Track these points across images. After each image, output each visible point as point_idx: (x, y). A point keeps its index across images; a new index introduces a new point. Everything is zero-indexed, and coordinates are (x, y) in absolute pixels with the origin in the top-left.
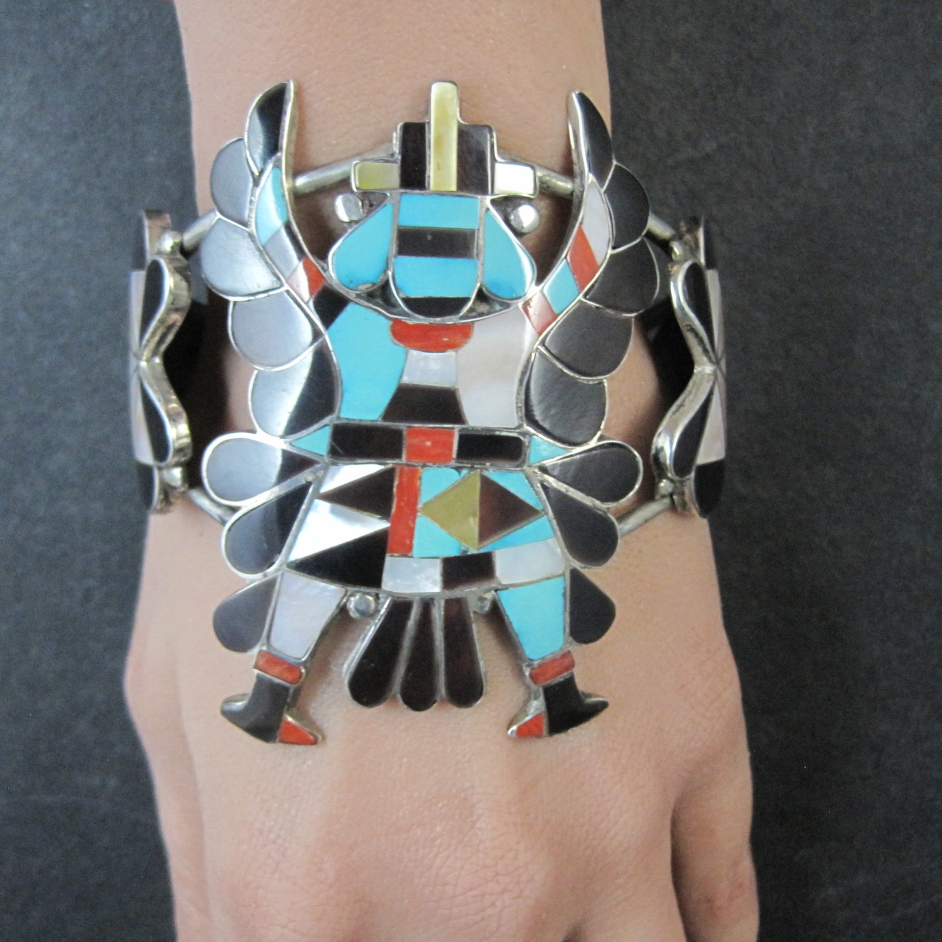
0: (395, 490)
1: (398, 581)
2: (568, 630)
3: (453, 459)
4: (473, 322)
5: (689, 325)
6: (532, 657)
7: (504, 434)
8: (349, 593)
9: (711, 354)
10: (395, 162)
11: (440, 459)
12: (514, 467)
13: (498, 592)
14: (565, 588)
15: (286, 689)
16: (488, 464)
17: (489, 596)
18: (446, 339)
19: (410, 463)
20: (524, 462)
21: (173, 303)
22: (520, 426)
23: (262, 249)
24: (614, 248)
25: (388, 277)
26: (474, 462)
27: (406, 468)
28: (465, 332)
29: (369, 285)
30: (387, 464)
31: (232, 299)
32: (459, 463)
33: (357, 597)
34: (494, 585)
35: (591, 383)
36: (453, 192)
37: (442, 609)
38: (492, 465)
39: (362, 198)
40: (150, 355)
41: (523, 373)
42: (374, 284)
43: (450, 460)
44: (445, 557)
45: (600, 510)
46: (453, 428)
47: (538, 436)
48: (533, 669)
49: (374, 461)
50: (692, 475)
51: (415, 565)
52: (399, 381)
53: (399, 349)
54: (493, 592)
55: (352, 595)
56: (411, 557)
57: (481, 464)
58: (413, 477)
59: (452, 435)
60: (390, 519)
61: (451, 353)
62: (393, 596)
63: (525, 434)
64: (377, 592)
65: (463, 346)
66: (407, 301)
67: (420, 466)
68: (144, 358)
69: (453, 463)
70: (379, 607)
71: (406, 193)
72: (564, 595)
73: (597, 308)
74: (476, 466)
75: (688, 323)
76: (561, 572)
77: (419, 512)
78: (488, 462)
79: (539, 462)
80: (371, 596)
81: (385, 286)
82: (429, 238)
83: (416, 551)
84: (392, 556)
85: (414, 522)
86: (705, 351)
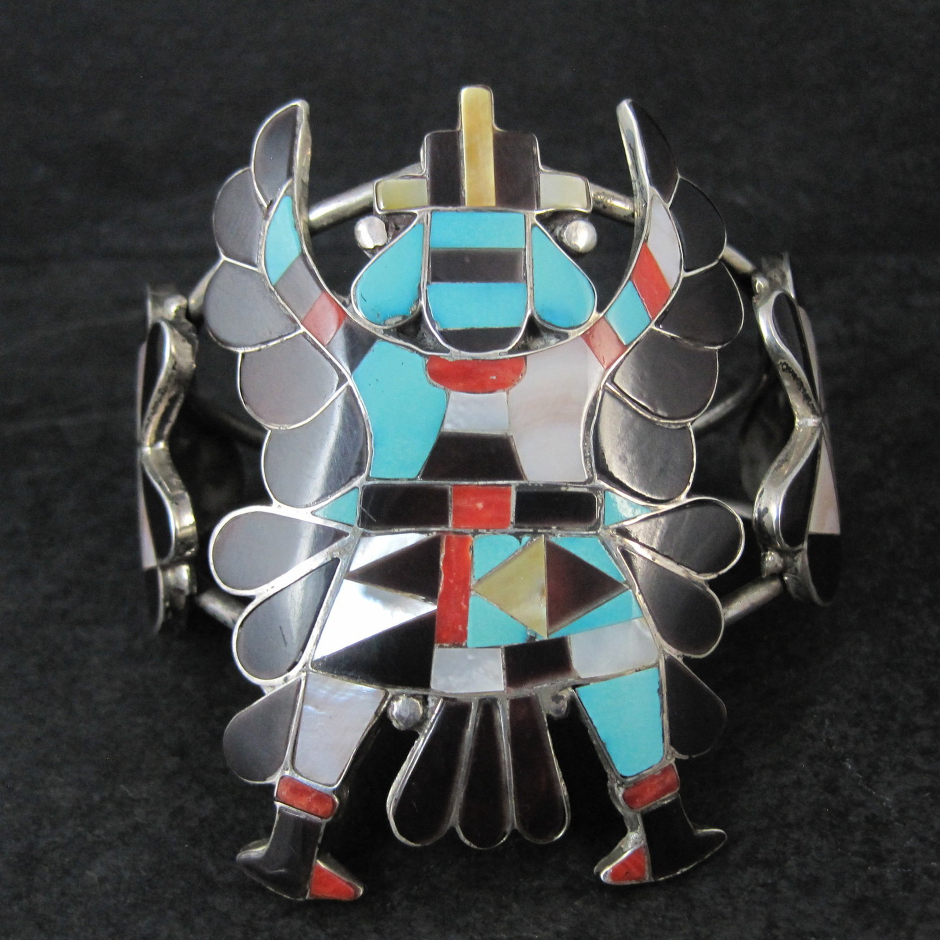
0: (441, 564)
1: (451, 678)
2: (667, 737)
3: (512, 523)
4: (525, 357)
5: (785, 364)
6: (624, 774)
7: (571, 489)
8: (389, 696)
9: (813, 402)
10: (422, 177)
11: (496, 523)
12: (587, 531)
13: (576, 689)
14: (660, 683)
15: (317, 826)
16: (554, 528)
17: (567, 694)
18: (494, 378)
19: (458, 530)
20: (598, 523)
21: (174, 368)
22: (590, 480)
23: (273, 289)
24: (687, 270)
25: (421, 308)
26: (538, 525)
27: (454, 536)
28: (516, 368)
29: (399, 319)
30: (432, 532)
31: (240, 351)
32: (519, 527)
33: (400, 702)
34: (570, 680)
35: (673, 427)
36: (493, 207)
37: (508, 712)
38: (558, 528)
39: (386, 221)
40: (153, 439)
41: (590, 416)
42: (404, 317)
43: (509, 525)
44: (506, 645)
45: (696, 583)
46: (509, 485)
47: (612, 492)
48: (627, 789)
49: (413, 529)
50: (805, 545)
51: (470, 657)
52: (440, 429)
53: (438, 390)
54: (570, 690)
55: (395, 698)
56: (466, 647)
57: (545, 528)
58: (462, 545)
59: (509, 494)
60: (438, 601)
61: (501, 395)
62: (445, 699)
63: (596, 489)
64: (425, 693)
65: (515, 385)
66: (444, 334)
67: (472, 533)
68: (147, 443)
69: (511, 528)
70: (429, 713)
71: (438, 210)
72: (660, 691)
73: (672, 338)
74: (539, 531)
75: (783, 361)
76: (654, 662)
77: (472, 590)
78: (555, 525)
79: (617, 523)
80: (418, 699)
81: (419, 318)
82: (467, 260)
83: (470, 641)
84: (441, 647)
85: (467, 604)
86: (806, 397)
